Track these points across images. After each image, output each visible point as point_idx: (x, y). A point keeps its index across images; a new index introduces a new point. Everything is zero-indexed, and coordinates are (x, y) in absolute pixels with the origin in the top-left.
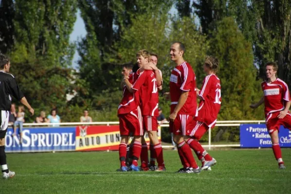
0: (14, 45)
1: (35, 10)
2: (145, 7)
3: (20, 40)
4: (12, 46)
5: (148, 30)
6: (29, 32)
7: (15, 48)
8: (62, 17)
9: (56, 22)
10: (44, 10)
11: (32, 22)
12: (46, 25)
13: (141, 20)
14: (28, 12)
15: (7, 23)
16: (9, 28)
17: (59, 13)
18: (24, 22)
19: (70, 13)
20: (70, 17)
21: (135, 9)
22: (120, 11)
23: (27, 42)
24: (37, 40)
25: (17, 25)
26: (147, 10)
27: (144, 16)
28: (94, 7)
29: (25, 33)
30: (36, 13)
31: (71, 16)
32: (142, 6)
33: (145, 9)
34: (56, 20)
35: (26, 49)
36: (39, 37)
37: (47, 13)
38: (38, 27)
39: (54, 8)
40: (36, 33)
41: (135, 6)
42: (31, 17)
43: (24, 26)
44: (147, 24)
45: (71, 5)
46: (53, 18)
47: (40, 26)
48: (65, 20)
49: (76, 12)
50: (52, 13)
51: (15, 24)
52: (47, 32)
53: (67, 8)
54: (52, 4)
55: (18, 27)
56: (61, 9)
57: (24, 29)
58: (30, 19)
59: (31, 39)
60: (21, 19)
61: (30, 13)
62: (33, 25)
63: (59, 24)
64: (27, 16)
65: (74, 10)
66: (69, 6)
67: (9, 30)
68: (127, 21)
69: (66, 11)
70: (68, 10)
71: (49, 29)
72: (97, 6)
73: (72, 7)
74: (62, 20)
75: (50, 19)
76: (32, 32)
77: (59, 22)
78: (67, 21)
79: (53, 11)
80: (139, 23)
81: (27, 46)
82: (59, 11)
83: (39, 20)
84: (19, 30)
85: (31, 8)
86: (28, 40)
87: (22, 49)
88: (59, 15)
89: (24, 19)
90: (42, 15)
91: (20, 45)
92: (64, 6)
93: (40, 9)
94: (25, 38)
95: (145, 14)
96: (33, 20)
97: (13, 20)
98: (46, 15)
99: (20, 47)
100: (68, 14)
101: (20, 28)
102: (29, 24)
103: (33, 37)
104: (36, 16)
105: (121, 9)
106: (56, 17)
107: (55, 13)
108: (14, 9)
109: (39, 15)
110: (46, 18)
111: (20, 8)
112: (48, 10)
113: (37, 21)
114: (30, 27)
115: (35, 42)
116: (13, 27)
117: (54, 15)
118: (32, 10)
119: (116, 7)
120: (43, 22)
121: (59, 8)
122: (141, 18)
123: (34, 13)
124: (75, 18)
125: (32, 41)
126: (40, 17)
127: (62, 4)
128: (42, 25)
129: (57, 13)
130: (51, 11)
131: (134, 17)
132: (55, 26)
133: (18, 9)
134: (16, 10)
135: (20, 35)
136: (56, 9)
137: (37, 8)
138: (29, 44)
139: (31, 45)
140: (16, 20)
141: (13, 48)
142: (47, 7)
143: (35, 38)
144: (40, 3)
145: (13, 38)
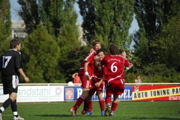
0: (95, 36)
1: (108, 14)
2: (177, 12)
3: (99, 33)
4: (94, 36)
5: (178, 26)
6: (104, 28)
7: (96, 37)
8: (124, 18)
9: (121, 22)
10: (114, 14)
11: (106, 22)
12: (114, 23)
13: (174, 20)
14: (104, 16)
15: (91, 22)
16: (93, 26)
17: (123, 16)
18: (101, 21)
19: (129, 16)
20: (129, 19)
21: (170, 13)
22: (161, 14)
23: (103, 34)
24: (109, 32)
25: (97, 23)
26: (178, 14)
27: (176, 17)
28: (144, 12)
29: (102, 28)
30: (109, 16)
31: (130, 17)
32: (175, 11)
33: (177, 13)
34: (121, 20)
35: (102, 38)
36: (110, 31)
37: (115, 16)
38: (110, 25)
39: (120, 13)
40: (108, 28)
41: (170, 11)
42: (105, 18)
43: (101, 24)
44: (177, 22)
45: (130, 11)
46: (119, 19)
47: (111, 24)
48: (126, 20)
49: (133, 15)
50: (119, 16)
51: (96, 23)
52: (115, 27)
53: (128, 13)
54: (119, 10)
55: (98, 25)
56: (124, 13)
57: (101, 26)
58: (105, 20)
59: (105, 32)
60: (99, 20)
61: (105, 16)
62: (107, 23)
63: (123, 23)
64: (103, 18)
65: (132, 14)
66: (129, 11)
67: (92, 27)
68: (165, 21)
69: (127, 15)
70: (128, 14)
71: (116, 26)
72: (146, 11)
73: (130, 12)
74: (124, 20)
75: (117, 20)
76: (106, 28)
77: (122, 21)
78: (128, 21)
79: (119, 15)
80: (172, 22)
81: (103, 36)
82: (122, 15)
83: (110, 20)
84: (98, 27)
85: (106, 13)
86: (104, 32)
87: (100, 38)
88: (123, 17)
89: (101, 20)
90: (112, 17)
91: (99, 35)
92: (126, 12)
93: (111, 14)
94: (102, 31)
95: (176, 16)
96: (107, 21)
97: (95, 21)
98: (115, 17)
99: (99, 37)
100: (128, 16)
101: (99, 25)
102: (104, 23)
103: (107, 31)
104: (109, 18)
105: (162, 13)
106: (120, 18)
107: (120, 16)
108: (96, 14)
109: (110, 17)
110: (115, 19)
111: (99, 13)
112: (116, 14)
113: (109, 21)
114: (105, 25)
115: (108, 34)
116: (95, 24)
117: (119, 17)
118: (106, 15)
119: (158, 12)
120: (113, 22)
121: (123, 12)
122: (174, 18)
123: (107, 16)
124: (133, 19)
125: (106, 34)
126: (111, 18)
127: (125, 10)
128: (112, 23)
129: (121, 16)
130: (118, 15)
131: (169, 18)
132: (120, 24)
133: (98, 14)
134: (97, 14)
135: (99, 30)
136: (121, 14)
137: (109, 13)
138: (104, 35)
139: (105, 35)
140: (97, 20)
141: (95, 37)
142: (115, 12)
143: (108, 31)
144: (111, 10)
145: (95, 31)
